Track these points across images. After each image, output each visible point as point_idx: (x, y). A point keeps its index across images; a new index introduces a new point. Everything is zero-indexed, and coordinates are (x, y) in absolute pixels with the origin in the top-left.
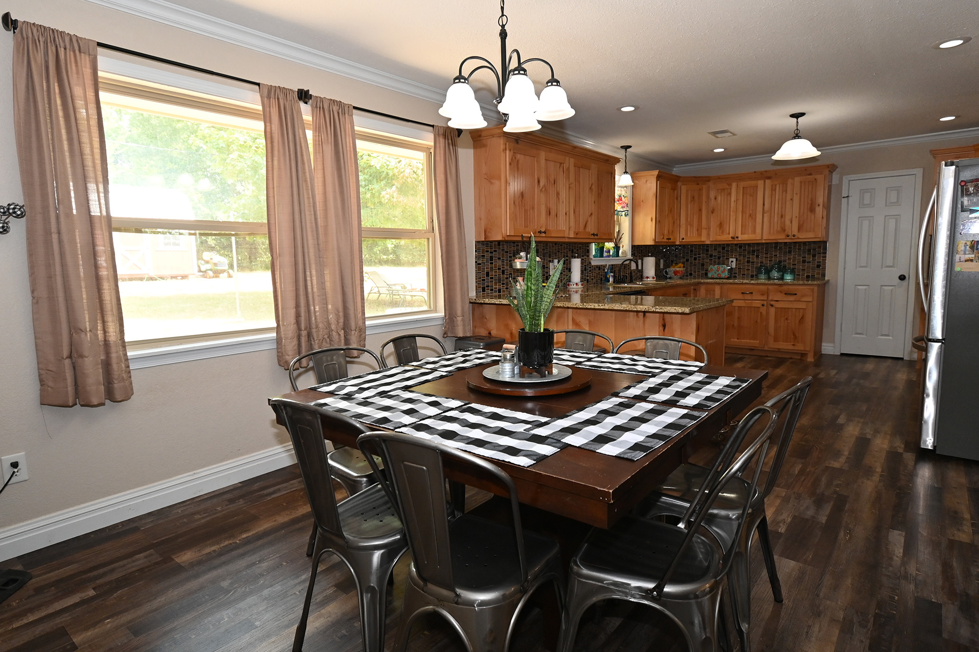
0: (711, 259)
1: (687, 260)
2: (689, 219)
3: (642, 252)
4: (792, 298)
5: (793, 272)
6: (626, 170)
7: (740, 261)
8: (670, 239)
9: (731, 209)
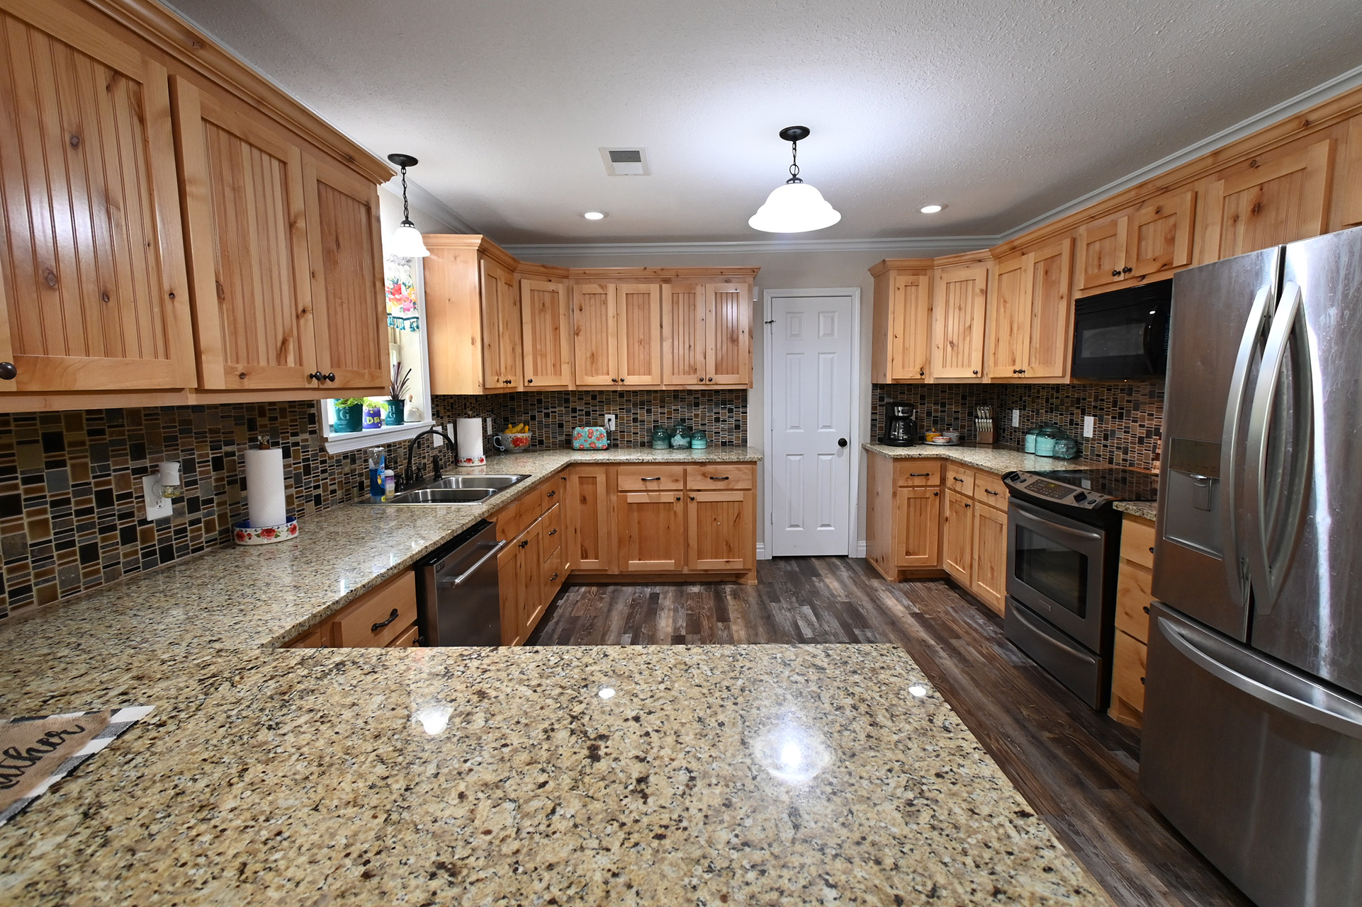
0: (574, 415)
1: (533, 418)
2: (538, 347)
3: (452, 408)
4: (720, 485)
5: (703, 434)
6: (407, 217)
7: (622, 418)
8: (510, 382)
9: (610, 331)
